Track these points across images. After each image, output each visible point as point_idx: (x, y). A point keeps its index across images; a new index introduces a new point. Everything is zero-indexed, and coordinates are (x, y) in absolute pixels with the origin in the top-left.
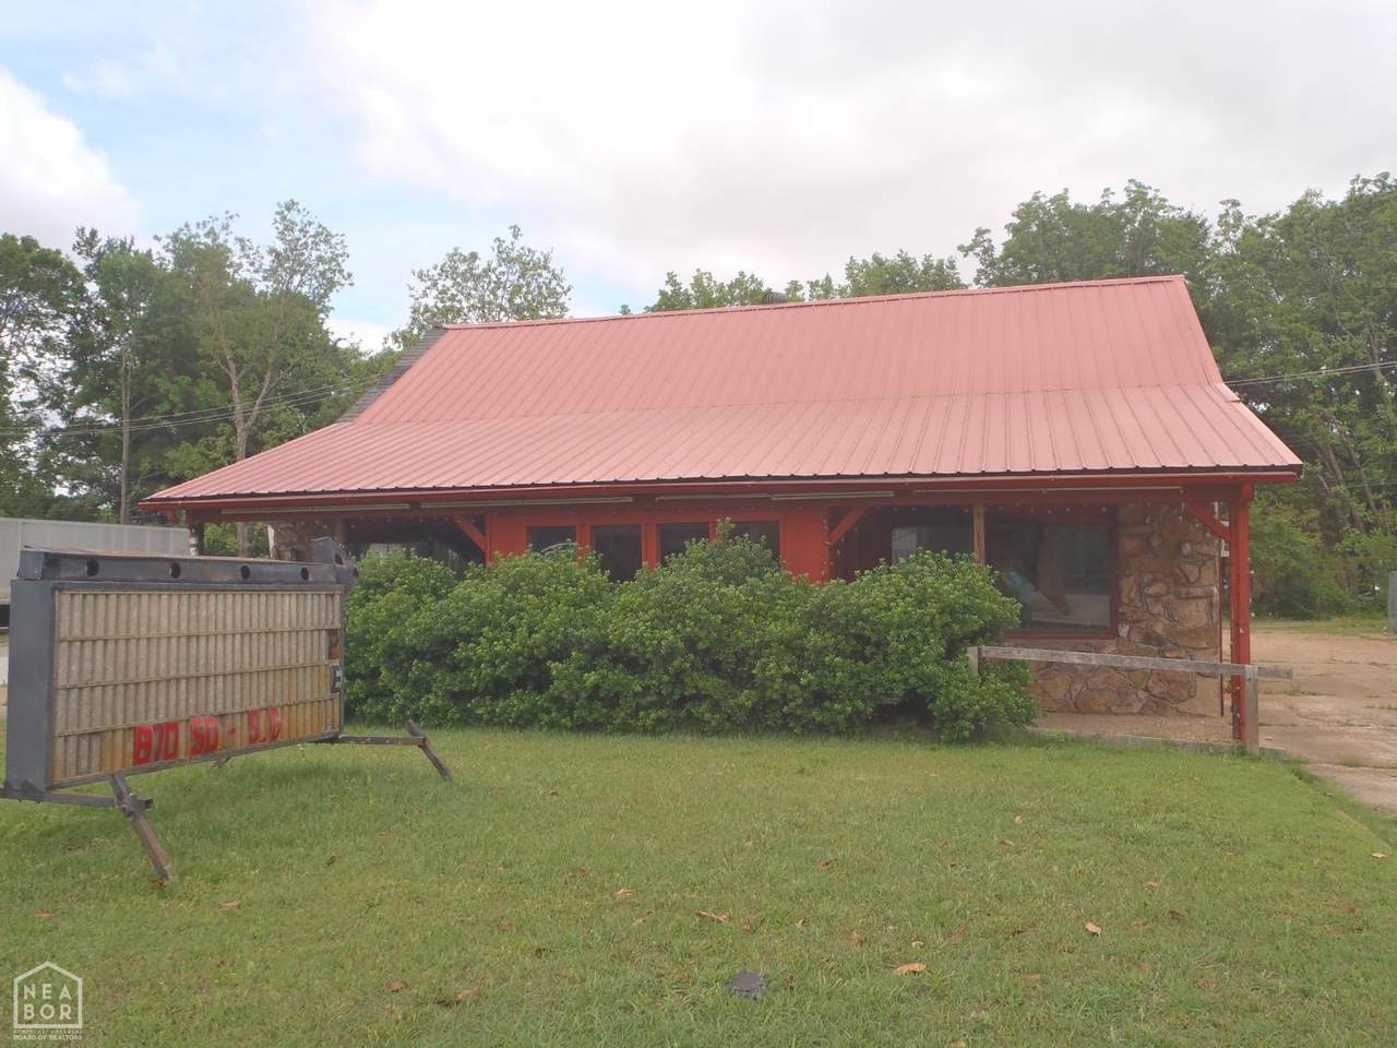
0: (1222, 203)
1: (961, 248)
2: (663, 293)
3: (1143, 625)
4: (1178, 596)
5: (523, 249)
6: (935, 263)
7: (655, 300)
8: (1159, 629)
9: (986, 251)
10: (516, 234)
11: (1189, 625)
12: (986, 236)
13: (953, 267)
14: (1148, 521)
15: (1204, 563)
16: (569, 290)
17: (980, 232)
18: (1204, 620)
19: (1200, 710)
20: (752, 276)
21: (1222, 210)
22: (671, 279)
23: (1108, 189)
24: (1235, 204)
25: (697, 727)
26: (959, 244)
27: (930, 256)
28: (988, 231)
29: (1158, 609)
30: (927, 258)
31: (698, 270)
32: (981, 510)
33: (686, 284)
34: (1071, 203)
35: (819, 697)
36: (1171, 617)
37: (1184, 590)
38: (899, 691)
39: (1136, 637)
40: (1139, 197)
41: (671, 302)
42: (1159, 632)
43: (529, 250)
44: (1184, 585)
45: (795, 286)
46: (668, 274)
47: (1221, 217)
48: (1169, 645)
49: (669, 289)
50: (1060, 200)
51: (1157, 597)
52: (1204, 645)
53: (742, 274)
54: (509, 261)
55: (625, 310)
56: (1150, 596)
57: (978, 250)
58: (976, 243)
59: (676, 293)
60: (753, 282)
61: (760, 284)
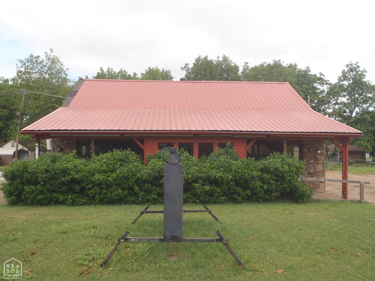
0: (244, 63)
1: (181, 68)
2: (98, 73)
3: (308, 170)
4: (316, 163)
5: (53, 56)
6: (165, 71)
7: (95, 75)
8: (312, 171)
9: (187, 70)
10: (51, 50)
11: (318, 170)
12: (188, 65)
13: (170, 73)
14: (310, 144)
15: (322, 155)
16: (68, 69)
17: (186, 64)
18: (322, 169)
19: (321, 191)
20: (124, 70)
21: (244, 64)
22: (101, 70)
23: (219, 57)
24: (247, 63)
25: (235, 201)
26: (181, 67)
27: (164, 69)
28: (189, 64)
29: (311, 166)
30: (163, 69)
31: (109, 67)
32: (286, 141)
33: (105, 70)
34: (209, 59)
35: (267, 192)
36: (314, 168)
37: (317, 162)
38: (288, 190)
39: (306, 173)
40: (225, 59)
41: (101, 76)
42: (312, 172)
43: (55, 56)
44: (317, 160)
45: (135, 74)
46: (101, 68)
47: (244, 66)
48: (314, 175)
49: (100, 72)
50: (206, 58)
51: (311, 163)
52: (322, 175)
53: (121, 69)
54: (49, 59)
55: (87, 77)
56: (310, 163)
57: (186, 69)
58: (185, 67)
59: (103, 73)
60: (124, 72)
61: (127, 73)
